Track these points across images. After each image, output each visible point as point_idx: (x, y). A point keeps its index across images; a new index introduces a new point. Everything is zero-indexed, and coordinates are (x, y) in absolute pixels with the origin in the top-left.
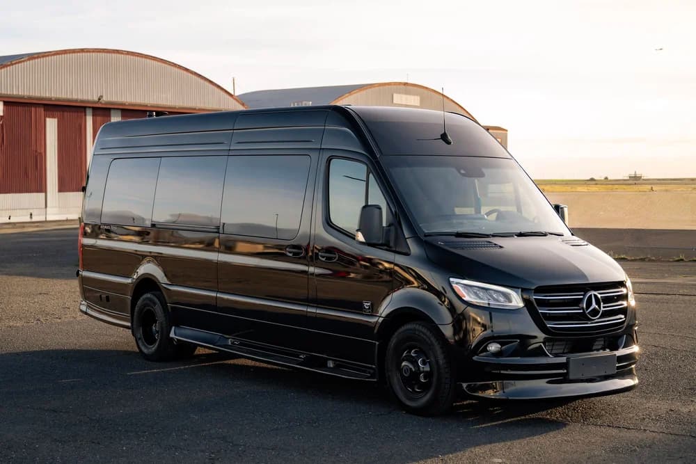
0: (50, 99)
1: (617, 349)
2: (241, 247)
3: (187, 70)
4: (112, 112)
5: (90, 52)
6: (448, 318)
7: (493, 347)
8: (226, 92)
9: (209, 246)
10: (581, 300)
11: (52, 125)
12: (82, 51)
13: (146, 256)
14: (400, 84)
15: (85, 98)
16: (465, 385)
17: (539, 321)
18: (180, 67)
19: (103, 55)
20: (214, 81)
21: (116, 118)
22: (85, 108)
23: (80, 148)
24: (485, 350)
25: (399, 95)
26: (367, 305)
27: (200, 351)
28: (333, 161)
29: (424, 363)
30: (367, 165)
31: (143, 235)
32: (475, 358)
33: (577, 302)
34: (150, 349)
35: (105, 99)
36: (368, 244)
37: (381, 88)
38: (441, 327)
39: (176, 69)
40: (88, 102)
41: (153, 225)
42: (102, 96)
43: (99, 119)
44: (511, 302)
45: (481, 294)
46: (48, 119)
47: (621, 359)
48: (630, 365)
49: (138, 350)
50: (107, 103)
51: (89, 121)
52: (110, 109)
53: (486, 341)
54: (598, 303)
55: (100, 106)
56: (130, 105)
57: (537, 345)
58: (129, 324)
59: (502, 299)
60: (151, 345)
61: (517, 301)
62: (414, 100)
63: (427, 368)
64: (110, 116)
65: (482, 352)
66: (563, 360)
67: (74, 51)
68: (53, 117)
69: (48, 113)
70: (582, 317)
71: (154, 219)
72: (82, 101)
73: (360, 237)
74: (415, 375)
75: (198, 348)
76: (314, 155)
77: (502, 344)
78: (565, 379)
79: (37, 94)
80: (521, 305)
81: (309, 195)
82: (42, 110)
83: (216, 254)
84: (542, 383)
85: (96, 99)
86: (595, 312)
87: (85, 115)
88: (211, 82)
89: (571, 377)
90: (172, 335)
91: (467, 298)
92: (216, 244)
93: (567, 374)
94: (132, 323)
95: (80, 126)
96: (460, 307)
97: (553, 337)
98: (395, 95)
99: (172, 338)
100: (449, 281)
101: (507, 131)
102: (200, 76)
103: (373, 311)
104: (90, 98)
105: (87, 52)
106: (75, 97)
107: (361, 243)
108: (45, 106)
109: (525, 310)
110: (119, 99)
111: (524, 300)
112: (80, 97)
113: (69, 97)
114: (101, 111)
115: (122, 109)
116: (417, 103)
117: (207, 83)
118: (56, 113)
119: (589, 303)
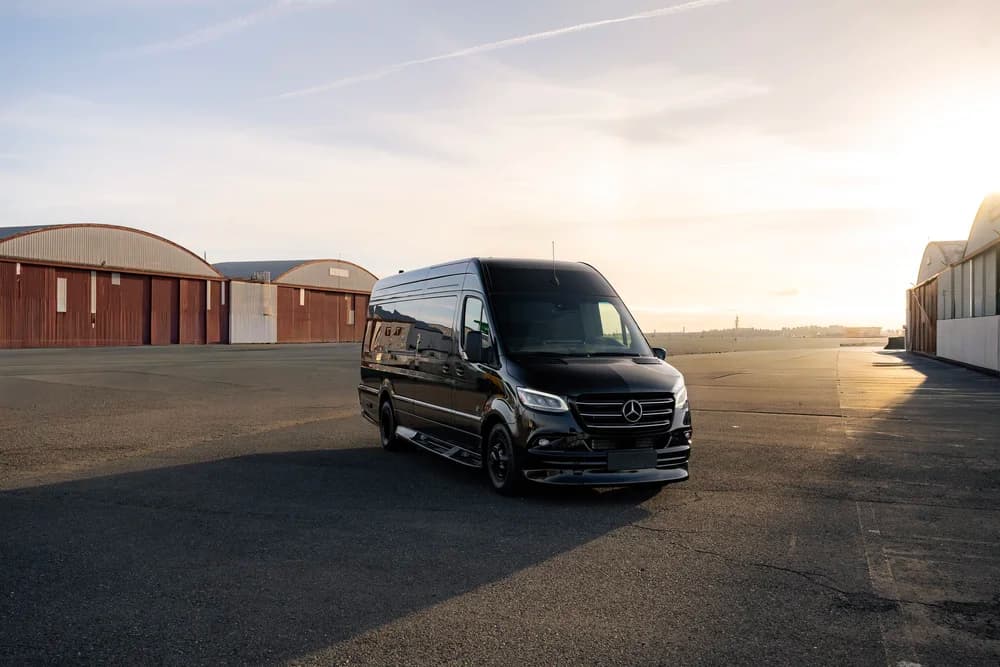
0: (61, 263)
1: (662, 448)
3: (174, 244)
4: (113, 275)
5: (95, 227)
6: (513, 418)
7: (544, 442)
8: (199, 258)
10: (622, 406)
11: (62, 284)
14: (334, 261)
15: (91, 262)
16: (526, 472)
17: (581, 422)
19: (107, 229)
21: (116, 281)
22: (89, 271)
24: (537, 444)
25: (334, 269)
29: (503, 454)
32: (530, 450)
33: (618, 409)
35: (107, 264)
37: (321, 263)
40: (94, 266)
42: (104, 262)
43: (102, 279)
44: (558, 406)
45: (540, 401)
46: (59, 279)
48: (686, 459)
50: (109, 267)
51: (94, 280)
52: (111, 272)
53: (538, 437)
54: (637, 409)
55: (103, 269)
56: (128, 269)
57: (580, 442)
59: (554, 404)
61: (565, 407)
62: (345, 272)
63: (506, 458)
64: (110, 277)
65: (535, 446)
66: (601, 454)
68: (63, 277)
69: (59, 274)
70: (621, 421)
72: (87, 265)
74: (497, 462)
77: (550, 440)
78: (606, 470)
79: (50, 259)
80: (567, 409)
82: (54, 271)
84: (587, 473)
85: (99, 264)
86: (634, 416)
87: (90, 276)
88: (192, 254)
89: (609, 468)
91: (526, 403)
93: (606, 466)
95: (86, 285)
96: (522, 409)
97: (594, 436)
98: (331, 269)
100: (518, 390)
102: (184, 249)
104: (94, 263)
105: (93, 226)
106: (82, 262)
108: (57, 268)
109: (570, 414)
110: (119, 265)
111: (570, 405)
112: (86, 262)
113: (77, 261)
114: (104, 273)
115: (121, 273)
116: (347, 275)
117: (189, 255)
118: (66, 274)
119: (628, 409)
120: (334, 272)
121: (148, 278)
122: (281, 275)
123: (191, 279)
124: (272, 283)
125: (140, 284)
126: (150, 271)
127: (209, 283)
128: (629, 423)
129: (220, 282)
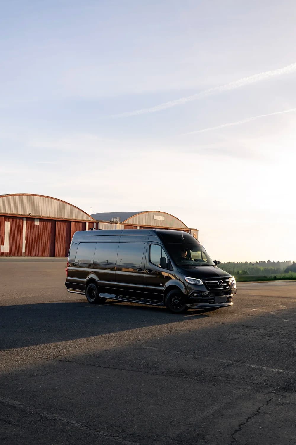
0: (7, 214)
1: (227, 295)
2: (124, 270)
3: (69, 204)
4: (35, 220)
5: (26, 195)
6: (184, 287)
7: (195, 295)
9: (112, 269)
10: (218, 282)
11: (7, 224)
12: (23, 194)
13: (90, 272)
14: (157, 212)
15: (23, 213)
17: (207, 288)
18: (66, 202)
19: (33, 196)
20: (80, 208)
21: (37, 223)
22: (23, 218)
23: (20, 234)
24: (193, 295)
25: (156, 216)
26: (161, 284)
27: (108, 300)
28: (152, 245)
30: (161, 246)
31: (89, 266)
32: (190, 297)
33: (216, 283)
34: (92, 300)
35: (32, 214)
36: (162, 268)
37: (149, 213)
38: (182, 290)
39: (64, 204)
40: (24, 215)
41: (94, 263)
42: (30, 213)
43: (29, 222)
44: (200, 283)
45: (192, 281)
46: (6, 222)
47: (228, 298)
48: (231, 299)
49: (88, 302)
50: (32, 216)
51: (25, 222)
52: (34, 218)
53: (193, 293)
54: (222, 283)
55: (30, 217)
56: (43, 217)
57: (206, 294)
58: (85, 293)
59: (198, 282)
60: (92, 299)
61: (201, 282)
62: (162, 218)
65: (192, 296)
66: (213, 298)
67: (19, 195)
68: (8, 221)
69: (6, 219)
70: (218, 287)
71: (94, 261)
72: (22, 215)
73: (160, 266)
75: (107, 299)
76: (146, 243)
77: (198, 294)
78: (214, 303)
80: (203, 283)
81: (145, 254)
82: (4, 218)
83: (115, 271)
84: (208, 304)
85: (28, 214)
86: (221, 285)
87: (23, 220)
88: (79, 209)
89: (215, 302)
90: (100, 296)
91: (188, 282)
92: (115, 269)
94: (86, 293)
95: (21, 225)
96: (187, 284)
97: (211, 292)
98: (155, 216)
99: (100, 297)
100: (184, 278)
101: (198, 230)
102: (74, 206)
103: (163, 286)
104: (25, 214)
105: (25, 195)
106: (19, 213)
107: (160, 268)
108: (5, 216)
109: (204, 285)
110: (38, 215)
111: (203, 282)
112: (21, 213)
113: (16, 213)
114: (30, 219)
115: (39, 219)
116: (163, 219)
117: (77, 209)
118: (10, 220)
119: (220, 283)
120: (156, 217)
121: (54, 222)
122: (127, 219)
123: (77, 222)
124: (121, 223)
125: (49, 225)
126: (55, 218)
127: (87, 224)
128: (220, 288)
129: (93, 223)
